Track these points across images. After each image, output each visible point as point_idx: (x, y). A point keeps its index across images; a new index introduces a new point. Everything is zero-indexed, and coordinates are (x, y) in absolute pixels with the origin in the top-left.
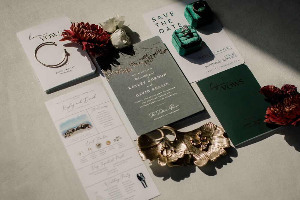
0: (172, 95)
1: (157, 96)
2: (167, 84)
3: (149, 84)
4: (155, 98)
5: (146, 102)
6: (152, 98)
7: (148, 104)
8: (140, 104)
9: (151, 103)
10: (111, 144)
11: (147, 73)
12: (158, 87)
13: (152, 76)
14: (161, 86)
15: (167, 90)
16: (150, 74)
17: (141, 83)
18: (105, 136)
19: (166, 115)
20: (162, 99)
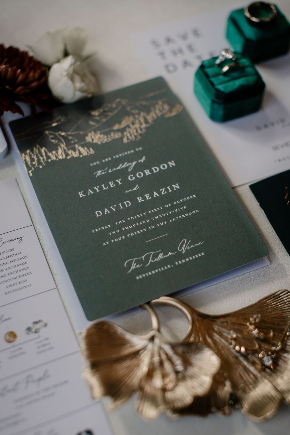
0: (187, 215)
1: (149, 216)
2: (176, 187)
3: (132, 185)
4: (144, 222)
5: (118, 231)
6: (135, 221)
7: (123, 237)
8: (104, 235)
9: (132, 234)
10: (18, 341)
11: (129, 159)
12: (152, 195)
13: (139, 168)
14: (160, 193)
15: (175, 203)
16: (134, 163)
17: (111, 184)
18: (4, 318)
19: (169, 266)
20: (162, 224)
